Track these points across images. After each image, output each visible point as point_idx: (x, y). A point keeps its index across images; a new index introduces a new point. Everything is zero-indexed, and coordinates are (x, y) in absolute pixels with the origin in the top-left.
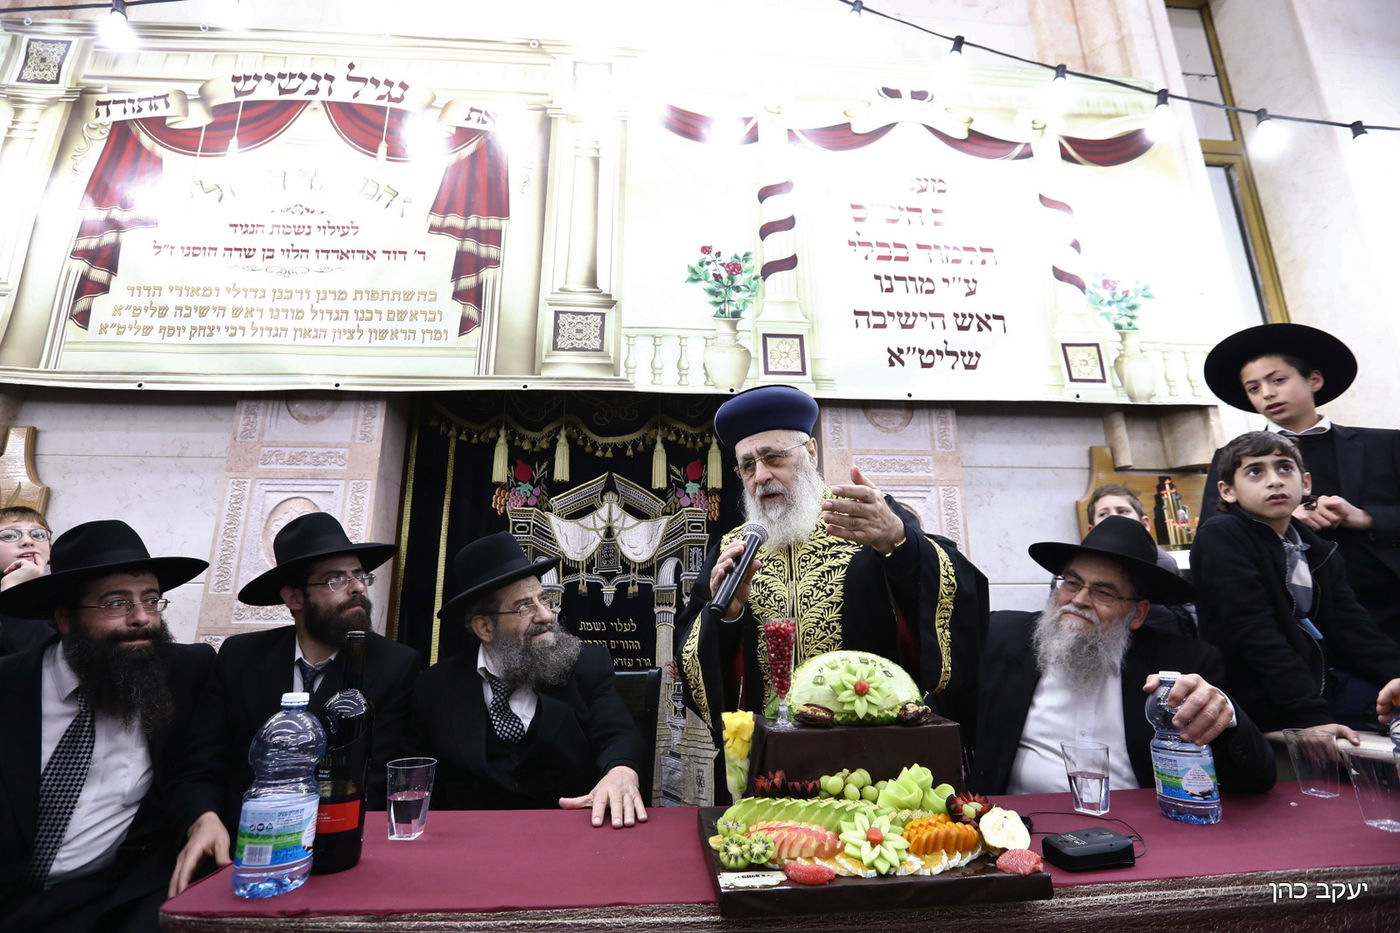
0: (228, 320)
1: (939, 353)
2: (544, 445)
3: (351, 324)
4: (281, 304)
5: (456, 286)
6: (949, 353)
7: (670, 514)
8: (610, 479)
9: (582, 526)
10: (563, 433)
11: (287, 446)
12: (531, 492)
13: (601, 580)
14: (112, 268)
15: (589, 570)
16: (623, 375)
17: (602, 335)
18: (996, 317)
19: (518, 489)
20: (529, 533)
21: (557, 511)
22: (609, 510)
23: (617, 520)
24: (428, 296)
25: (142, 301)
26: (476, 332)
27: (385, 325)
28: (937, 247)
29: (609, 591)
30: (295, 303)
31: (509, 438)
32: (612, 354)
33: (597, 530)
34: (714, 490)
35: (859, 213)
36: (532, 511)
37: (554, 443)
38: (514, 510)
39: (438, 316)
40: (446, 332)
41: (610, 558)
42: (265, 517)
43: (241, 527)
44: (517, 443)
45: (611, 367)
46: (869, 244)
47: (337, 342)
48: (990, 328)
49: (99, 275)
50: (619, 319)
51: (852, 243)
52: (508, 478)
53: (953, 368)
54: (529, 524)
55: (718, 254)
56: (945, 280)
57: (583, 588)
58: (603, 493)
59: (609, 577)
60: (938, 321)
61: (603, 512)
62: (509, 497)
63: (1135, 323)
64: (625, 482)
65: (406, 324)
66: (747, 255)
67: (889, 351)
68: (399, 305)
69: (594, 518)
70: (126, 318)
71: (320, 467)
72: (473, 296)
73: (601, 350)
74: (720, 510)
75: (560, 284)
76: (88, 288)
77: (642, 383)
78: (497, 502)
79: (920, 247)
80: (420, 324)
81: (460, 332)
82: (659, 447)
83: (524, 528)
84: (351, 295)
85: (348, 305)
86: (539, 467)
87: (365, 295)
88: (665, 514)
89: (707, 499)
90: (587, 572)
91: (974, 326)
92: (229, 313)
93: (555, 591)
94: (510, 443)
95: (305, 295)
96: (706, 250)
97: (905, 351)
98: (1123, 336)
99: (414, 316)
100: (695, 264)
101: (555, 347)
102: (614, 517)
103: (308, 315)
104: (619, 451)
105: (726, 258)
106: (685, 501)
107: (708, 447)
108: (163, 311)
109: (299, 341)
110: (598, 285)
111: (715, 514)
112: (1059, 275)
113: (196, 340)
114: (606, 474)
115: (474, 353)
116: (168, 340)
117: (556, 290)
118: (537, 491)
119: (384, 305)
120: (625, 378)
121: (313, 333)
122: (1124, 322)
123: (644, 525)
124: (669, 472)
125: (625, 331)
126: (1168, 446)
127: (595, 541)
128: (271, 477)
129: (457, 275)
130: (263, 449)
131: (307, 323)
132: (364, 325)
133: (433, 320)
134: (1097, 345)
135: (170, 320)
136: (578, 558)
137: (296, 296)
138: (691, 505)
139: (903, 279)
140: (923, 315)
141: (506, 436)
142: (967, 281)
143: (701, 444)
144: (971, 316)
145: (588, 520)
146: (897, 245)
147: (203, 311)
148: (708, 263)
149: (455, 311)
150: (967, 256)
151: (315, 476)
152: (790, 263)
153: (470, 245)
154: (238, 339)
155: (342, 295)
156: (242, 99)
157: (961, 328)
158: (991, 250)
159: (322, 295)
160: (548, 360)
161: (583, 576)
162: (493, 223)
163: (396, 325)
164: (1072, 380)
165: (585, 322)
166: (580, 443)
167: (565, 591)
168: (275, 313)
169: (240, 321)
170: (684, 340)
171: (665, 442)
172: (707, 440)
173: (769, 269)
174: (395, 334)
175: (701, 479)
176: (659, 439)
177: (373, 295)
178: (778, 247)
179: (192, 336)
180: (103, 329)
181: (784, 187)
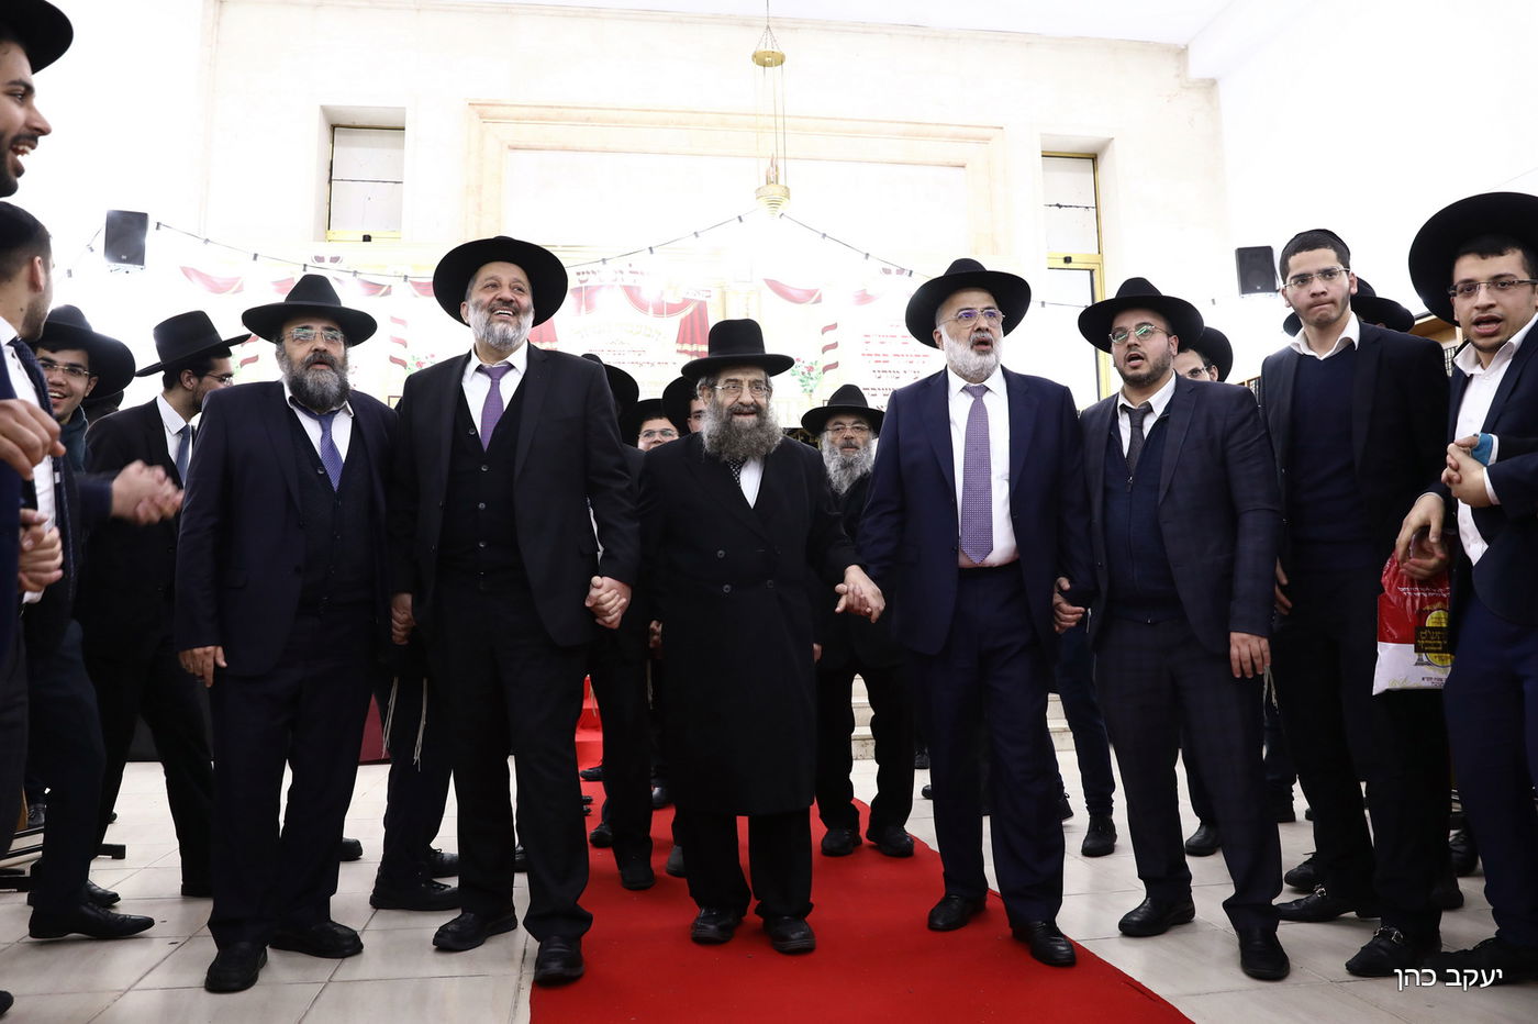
35: (868, 339)
55: (803, 362)
56: (905, 372)
66: (816, 362)
79: (895, 356)
105: (807, 364)
139: (886, 372)
146: (884, 355)
150: (915, 359)
152: (835, 365)
156: (584, 285)
170: (789, 403)
173: (826, 369)
178: (831, 357)
181: (834, 327)
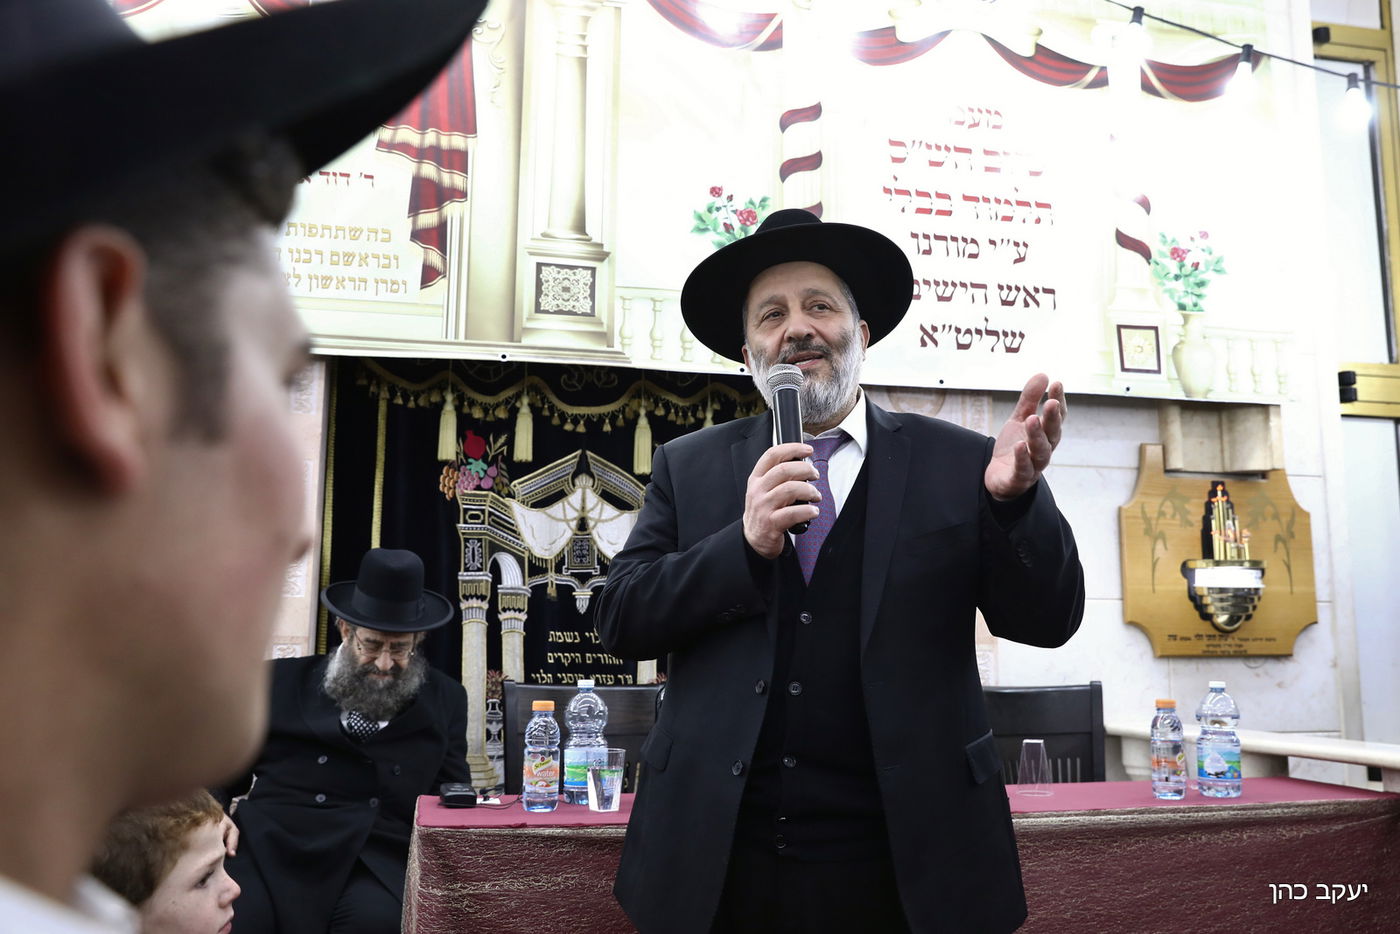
1: (979, 332)
2: (502, 414)
5: (414, 223)
6: (990, 333)
8: (583, 457)
9: (549, 516)
10: (525, 400)
12: (485, 472)
13: (573, 582)
15: (558, 570)
17: (592, 296)
18: (1046, 291)
19: (468, 467)
20: (483, 523)
21: (520, 499)
22: (583, 496)
23: (592, 509)
24: (381, 236)
26: (440, 284)
27: (326, 270)
28: (986, 200)
29: (583, 597)
31: (457, 403)
32: (605, 320)
33: (567, 521)
35: (899, 152)
36: (486, 496)
37: (514, 413)
38: (464, 495)
39: (394, 262)
40: (405, 283)
41: (584, 556)
44: (466, 410)
45: (604, 337)
46: (907, 193)
48: (1037, 303)
50: (612, 276)
51: (887, 191)
52: (457, 453)
53: (992, 350)
54: (483, 511)
55: (730, 198)
56: (992, 242)
57: (552, 591)
58: (575, 475)
59: (583, 578)
60: (979, 293)
61: (575, 499)
62: (458, 477)
63: (1201, 302)
64: (602, 463)
65: (354, 271)
66: (764, 200)
67: (922, 328)
68: (345, 245)
69: (564, 506)
72: (435, 237)
73: (592, 314)
75: (541, 228)
77: (640, 358)
78: (445, 484)
79: (966, 198)
80: (372, 271)
81: (422, 283)
82: (643, 422)
83: (476, 517)
86: (495, 442)
87: (300, 229)
90: (556, 572)
91: (1020, 302)
93: (520, 595)
94: (458, 409)
96: (716, 192)
97: (940, 329)
98: (1186, 318)
99: (364, 259)
100: (702, 210)
101: (538, 309)
102: (589, 505)
104: (593, 424)
105: (740, 204)
110: (587, 231)
112: (1123, 240)
114: (579, 452)
115: (440, 311)
117: (537, 235)
118: (493, 471)
119: (325, 244)
120: (621, 350)
122: (1188, 301)
123: (625, 516)
125: (618, 292)
126: (1226, 446)
127: (564, 535)
129: (415, 209)
132: (303, 269)
133: (388, 266)
134: (1156, 329)
136: (546, 556)
139: (944, 238)
140: (963, 285)
141: (454, 400)
142: (1017, 244)
143: (691, 420)
144: (1018, 289)
145: (556, 509)
146: (939, 195)
148: (718, 209)
149: (416, 256)
150: (1019, 212)
153: (429, 170)
157: (1005, 303)
158: (1047, 206)
160: (529, 325)
161: (552, 578)
162: (457, 141)
163: (341, 271)
164: (1124, 369)
165: (572, 278)
166: (546, 413)
167: (532, 594)
171: (650, 416)
172: (700, 415)
174: (341, 282)
176: (643, 412)
177: (311, 230)
178: (801, 190)
181: (814, 112)
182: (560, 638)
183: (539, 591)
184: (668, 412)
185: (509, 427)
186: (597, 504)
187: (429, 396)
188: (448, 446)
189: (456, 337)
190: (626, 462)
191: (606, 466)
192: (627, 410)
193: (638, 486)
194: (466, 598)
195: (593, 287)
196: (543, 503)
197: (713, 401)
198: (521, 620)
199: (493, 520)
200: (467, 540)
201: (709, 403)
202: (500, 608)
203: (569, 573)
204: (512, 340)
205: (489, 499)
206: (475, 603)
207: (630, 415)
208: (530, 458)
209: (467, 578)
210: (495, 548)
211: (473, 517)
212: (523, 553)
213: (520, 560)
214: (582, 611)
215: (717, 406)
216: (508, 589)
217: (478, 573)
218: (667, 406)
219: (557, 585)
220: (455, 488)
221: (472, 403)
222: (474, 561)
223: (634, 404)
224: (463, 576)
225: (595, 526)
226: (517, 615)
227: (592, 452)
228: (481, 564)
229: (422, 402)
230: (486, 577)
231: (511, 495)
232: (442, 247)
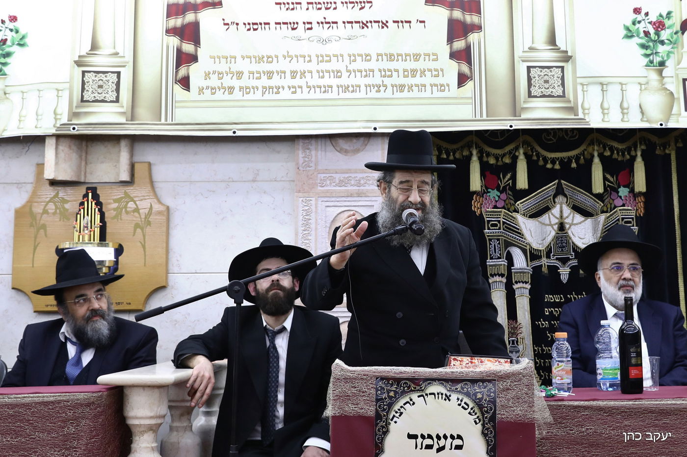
0: (288, 81)
2: (507, 160)
3: (377, 80)
4: (324, 66)
5: (451, 48)
7: (607, 212)
8: (559, 184)
9: (541, 223)
10: (521, 151)
11: (336, 173)
12: (499, 197)
13: (558, 264)
14: (197, 42)
15: (548, 257)
16: (581, 116)
17: (563, 85)
19: (488, 194)
20: (500, 229)
21: (522, 213)
22: (561, 210)
23: (567, 217)
24: (432, 57)
25: (223, 67)
26: (470, 85)
27: (402, 81)
29: (564, 273)
30: (334, 65)
31: (479, 155)
32: (572, 99)
33: (552, 226)
34: (640, 193)
36: (501, 212)
37: (515, 159)
38: (487, 212)
39: (441, 73)
40: (448, 85)
41: (564, 247)
42: (328, 225)
43: (313, 233)
44: (485, 159)
45: (572, 110)
47: (370, 95)
49: (188, 48)
50: (574, 71)
52: (481, 186)
54: (499, 222)
55: (647, 14)
57: (545, 270)
58: (555, 196)
59: (564, 261)
61: (556, 211)
62: (483, 201)
64: (572, 188)
65: (418, 80)
66: (669, 13)
68: (411, 65)
69: (549, 216)
70: (214, 81)
71: (362, 188)
72: (463, 56)
73: (564, 96)
74: (645, 208)
75: (528, 44)
76: (184, 59)
77: (595, 121)
78: (475, 206)
80: (428, 80)
81: (458, 86)
82: (596, 160)
83: (495, 225)
84: (374, 57)
85: (373, 65)
86: (504, 178)
87: (385, 58)
88: (603, 212)
89: (635, 200)
90: (547, 258)
92: (288, 74)
93: (525, 273)
94: (480, 159)
95: (340, 58)
96: (637, 11)
99: (423, 73)
100: (629, 24)
101: (530, 95)
102: (565, 215)
103: (345, 74)
104: (565, 164)
105: (653, 17)
106: (618, 202)
107: (633, 159)
108: (240, 74)
109: (342, 95)
110: (557, 44)
111: (641, 211)
113: (266, 96)
114: (557, 181)
115: (470, 101)
116: (246, 97)
117: (526, 49)
118: (504, 196)
119: (400, 65)
120: (583, 118)
121: (351, 89)
123: (589, 221)
124: (605, 179)
125: (579, 80)
127: (551, 234)
128: (329, 195)
129: (451, 39)
130: (319, 175)
131: (345, 80)
132: (387, 81)
133: (437, 76)
135: (245, 82)
136: (540, 248)
137: (334, 59)
138: (623, 205)
141: (477, 154)
143: (628, 157)
145: (545, 218)
147: (270, 75)
148: (639, 22)
149: (452, 69)
151: (360, 194)
153: (457, 14)
154: (298, 95)
155: (367, 57)
159: (353, 58)
160: (525, 106)
161: (544, 261)
163: (410, 81)
165: (550, 74)
166: (535, 158)
167: (533, 272)
168: (321, 74)
169: (297, 82)
170: (624, 86)
171: (601, 156)
172: (633, 153)
174: (410, 88)
175: (630, 185)
176: (596, 154)
177: (391, 57)
179: (263, 93)
180: (201, 90)
182: (552, 299)
183: (537, 270)
184: (612, 153)
185: (512, 168)
186: (570, 214)
187: (462, 152)
188: (476, 183)
189: (481, 115)
190: (587, 186)
191: (575, 189)
192: (586, 153)
193: (595, 201)
194: (492, 276)
195: (563, 78)
196: (536, 214)
197: (641, 144)
198: (527, 289)
199: (506, 227)
200: (490, 240)
201: (638, 146)
202: (514, 282)
203: (555, 258)
204: (515, 116)
205: (503, 213)
206: (497, 279)
207: (588, 157)
208: (527, 187)
209: (492, 263)
210: (508, 244)
211: (493, 225)
212: (526, 246)
213: (524, 251)
214: (565, 282)
215: (643, 147)
216: (518, 269)
217: (498, 260)
218: (612, 149)
219: (547, 265)
220: (481, 208)
221: (488, 155)
222: (495, 253)
223: (590, 149)
224: (489, 262)
225: (570, 228)
226: (524, 285)
227: (564, 181)
228: (500, 254)
229: (458, 156)
230: (504, 262)
231: (516, 211)
232: (469, 62)
